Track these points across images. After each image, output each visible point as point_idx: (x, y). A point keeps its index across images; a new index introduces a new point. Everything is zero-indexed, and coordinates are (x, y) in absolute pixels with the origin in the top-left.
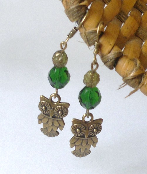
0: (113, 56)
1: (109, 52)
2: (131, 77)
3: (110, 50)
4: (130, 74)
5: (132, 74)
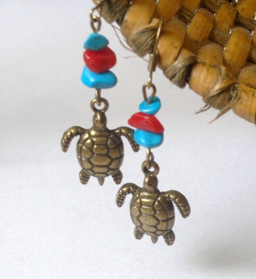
0: (182, 64)
1: (176, 59)
2: (217, 91)
3: (176, 55)
4: (213, 87)
5: (217, 87)
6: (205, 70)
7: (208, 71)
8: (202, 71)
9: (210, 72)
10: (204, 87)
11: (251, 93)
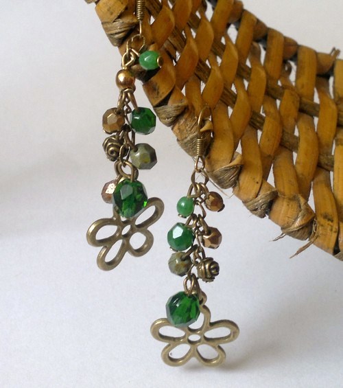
1: (257, 195)
2: (297, 227)
4: (293, 223)
5: (298, 223)
6: (285, 203)
7: (288, 205)
8: (283, 205)
9: (290, 206)
10: (284, 221)
11: (330, 227)
